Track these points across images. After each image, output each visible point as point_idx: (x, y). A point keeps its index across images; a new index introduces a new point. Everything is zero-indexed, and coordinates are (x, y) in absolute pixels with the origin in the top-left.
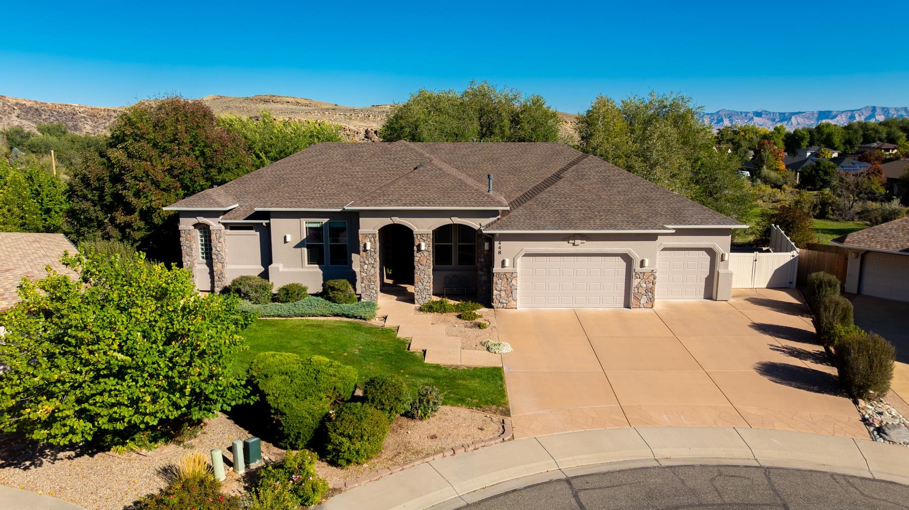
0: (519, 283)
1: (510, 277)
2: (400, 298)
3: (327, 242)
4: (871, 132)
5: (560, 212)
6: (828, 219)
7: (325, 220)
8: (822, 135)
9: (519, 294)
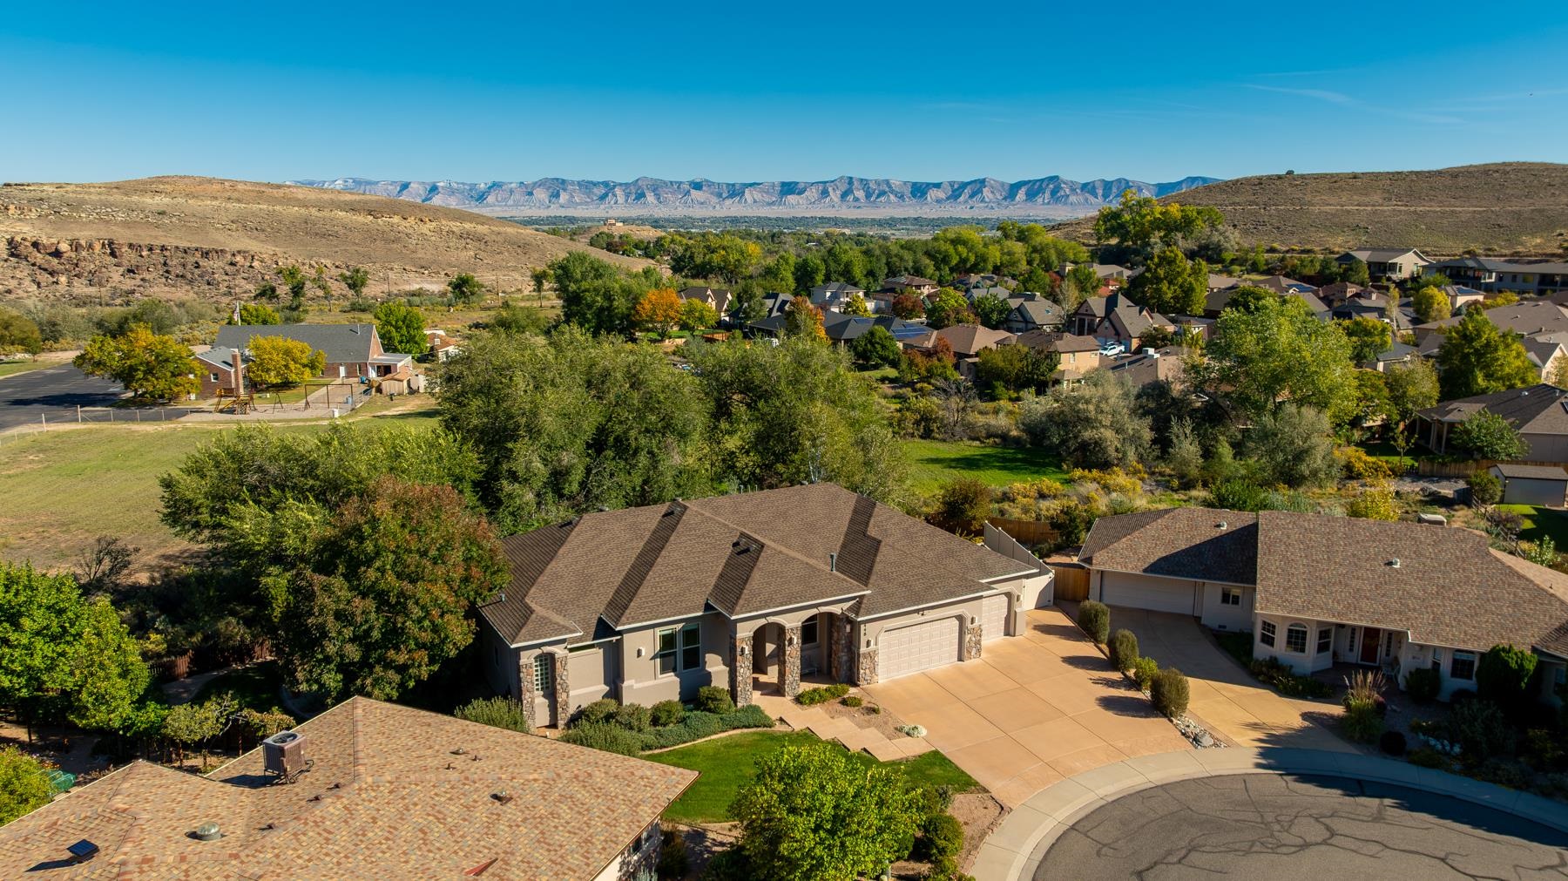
0: (880, 659)
1: (871, 656)
2: (765, 692)
3: (680, 648)
4: (894, 259)
5: (902, 584)
6: (934, 438)
7: (681, 625)
8: (840, 265)
9: (880, 670)
